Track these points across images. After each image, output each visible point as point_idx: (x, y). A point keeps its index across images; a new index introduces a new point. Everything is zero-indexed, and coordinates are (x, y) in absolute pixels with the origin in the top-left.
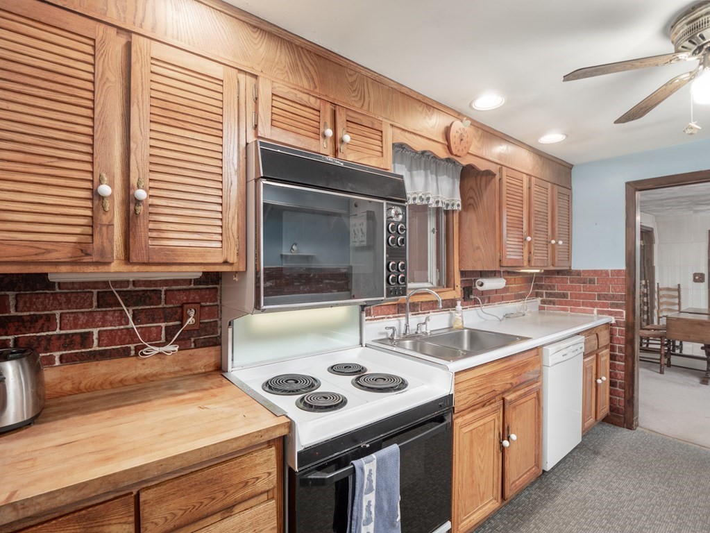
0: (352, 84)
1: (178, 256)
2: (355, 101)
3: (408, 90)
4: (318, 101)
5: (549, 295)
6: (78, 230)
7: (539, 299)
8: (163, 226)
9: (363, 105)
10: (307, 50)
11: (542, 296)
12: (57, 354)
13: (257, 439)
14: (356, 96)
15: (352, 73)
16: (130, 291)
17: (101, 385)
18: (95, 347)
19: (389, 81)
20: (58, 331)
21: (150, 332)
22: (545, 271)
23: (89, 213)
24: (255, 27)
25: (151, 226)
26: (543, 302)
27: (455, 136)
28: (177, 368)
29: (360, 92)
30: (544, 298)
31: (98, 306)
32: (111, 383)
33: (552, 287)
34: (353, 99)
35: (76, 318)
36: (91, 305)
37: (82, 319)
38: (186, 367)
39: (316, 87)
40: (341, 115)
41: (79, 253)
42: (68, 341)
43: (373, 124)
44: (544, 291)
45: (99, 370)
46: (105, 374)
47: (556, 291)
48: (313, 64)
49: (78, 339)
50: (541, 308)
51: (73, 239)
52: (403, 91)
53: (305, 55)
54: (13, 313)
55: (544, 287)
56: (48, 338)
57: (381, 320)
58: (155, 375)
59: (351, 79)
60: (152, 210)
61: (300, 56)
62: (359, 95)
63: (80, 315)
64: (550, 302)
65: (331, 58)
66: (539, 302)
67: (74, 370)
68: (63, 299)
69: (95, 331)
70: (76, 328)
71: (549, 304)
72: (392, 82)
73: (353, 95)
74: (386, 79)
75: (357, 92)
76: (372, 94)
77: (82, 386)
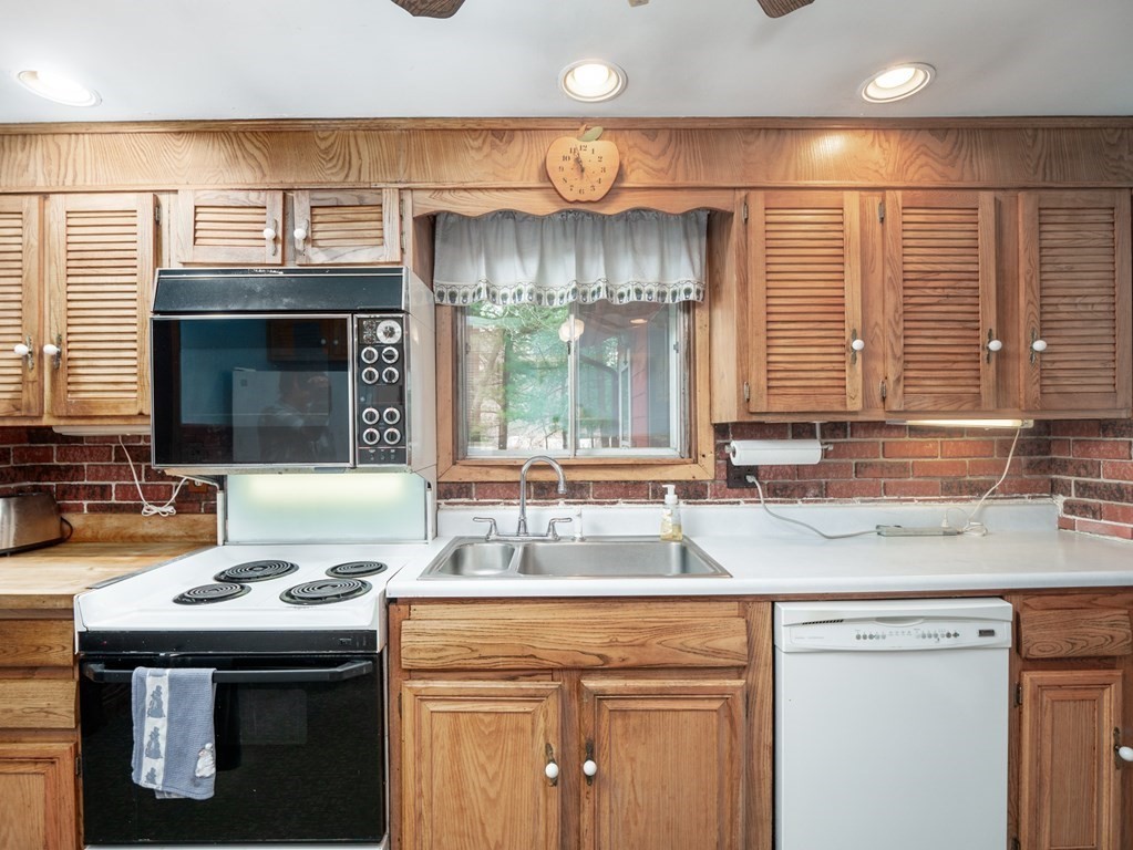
0: (326, 151)
1: (96, 408)
2: (332, 174)
3: (439, 122)
4: (263, 194)
5: (1084, 489)
6: (12, 388)
7: (1060, 500)
8: (81, 379)
9: (347, 176)
10: (252, 132)
11: (1066, 492)
12: (85, 503)
13: (38, 603)
14: (335, 166)
15: (326, 134)
16: (140, 447)
17: (114, 537)
18: (113, 501)
19: (393, 121)
20: (86, 482)
21: (159, 490)
22: (1038, 422)
23: (19, 371)
24: (180, 133)
25: (70, 379)
26: (1070, 508)
27: (561, 169)
28: (181, 533)
29: (341, 158)
30: (1073, 497)
31: (116, 461)
32: (122, 538)
33: (1093, 469)
34: (329, 172)
35: (97, 471)
36: (109, 459)
37: (102, 471)
38: (190, 533)
39: (264, 175)
40: (300, 202)
41: (12, 409)
42: (91, 492)
43: (360, 198)
44: (1073, 479)
45: (112, 522)
46: (118, 528)
47: (1102, 480)
48: (261, 146)
49: (98, 490)
50: (1065, 525)
51: (8, 396)
52: (429, 127)
53: (249, 140)
54: (55, 463)
55: (1071, 468)
56: (77, 487)
57: (490, 506)
58: (160, 537)
59: (323, 145)
60: (71, 363)
61: (241, 145)
62: (340, 162)
63: (100, 468)
64: (1085, 510)
65: (286, 128)
66: (1060, 507)
67: (94, 520)
68: (88, 452)
69: (114, 484)
70: (97, 480)
71: (1081, 514)
72: (402, 121)
73: (330, 165)
74: (387, 121)
75: (334, 161)
76: (365, 154)
77: (99, 536)
